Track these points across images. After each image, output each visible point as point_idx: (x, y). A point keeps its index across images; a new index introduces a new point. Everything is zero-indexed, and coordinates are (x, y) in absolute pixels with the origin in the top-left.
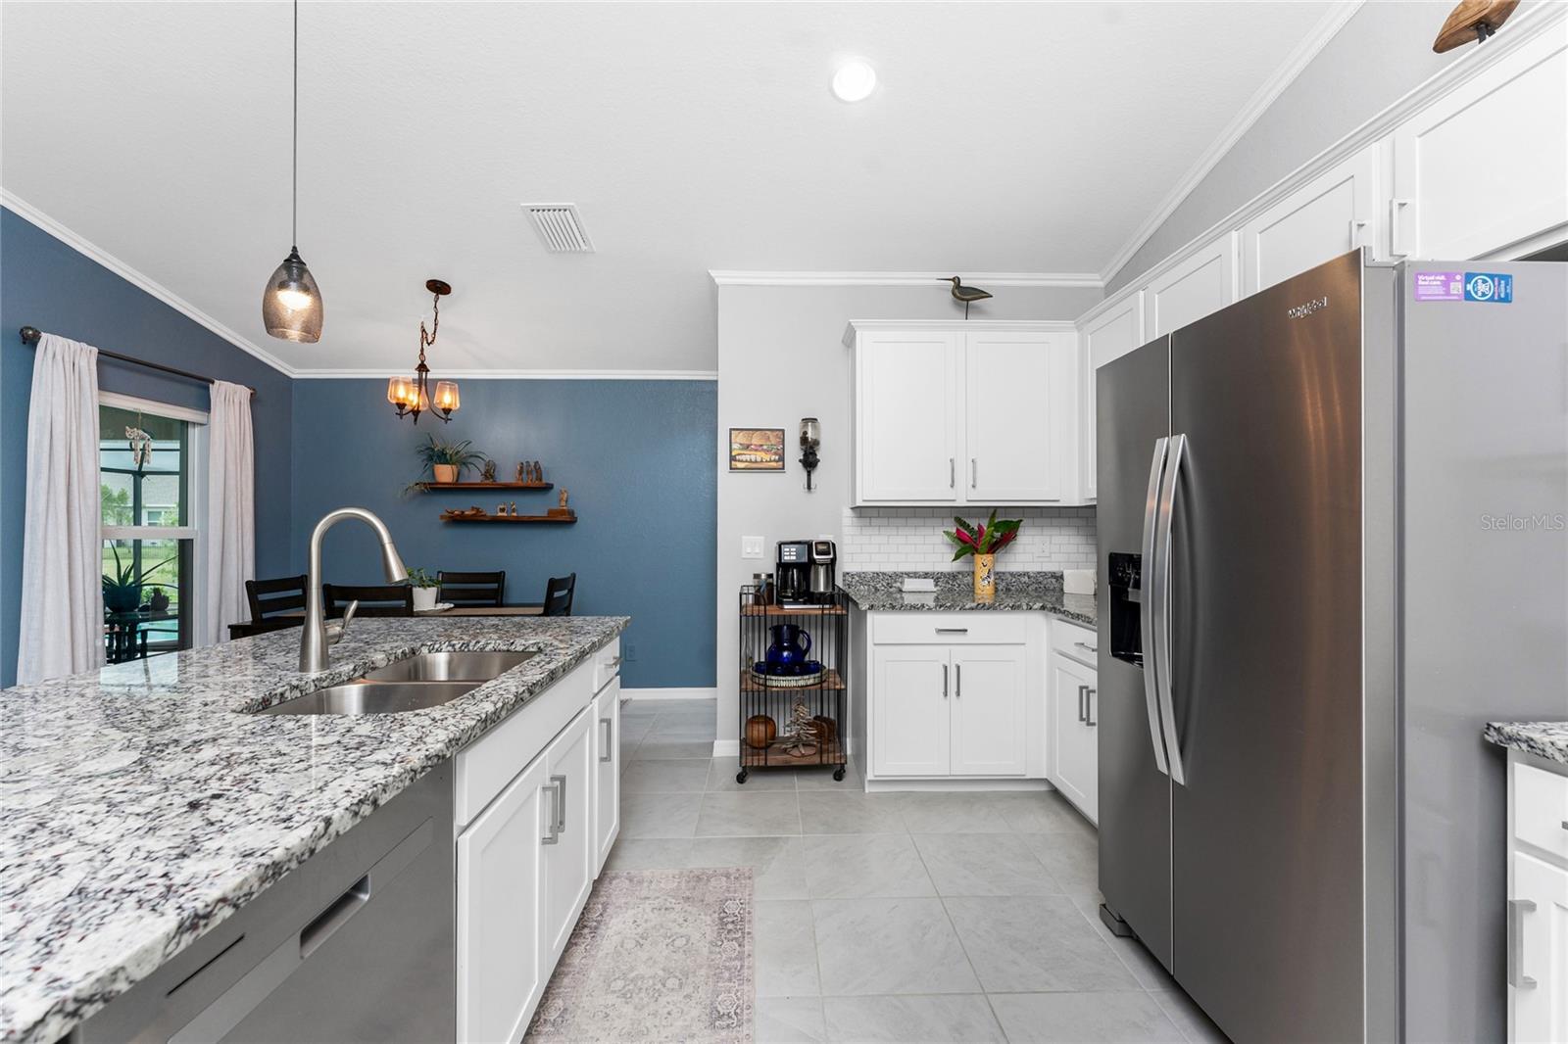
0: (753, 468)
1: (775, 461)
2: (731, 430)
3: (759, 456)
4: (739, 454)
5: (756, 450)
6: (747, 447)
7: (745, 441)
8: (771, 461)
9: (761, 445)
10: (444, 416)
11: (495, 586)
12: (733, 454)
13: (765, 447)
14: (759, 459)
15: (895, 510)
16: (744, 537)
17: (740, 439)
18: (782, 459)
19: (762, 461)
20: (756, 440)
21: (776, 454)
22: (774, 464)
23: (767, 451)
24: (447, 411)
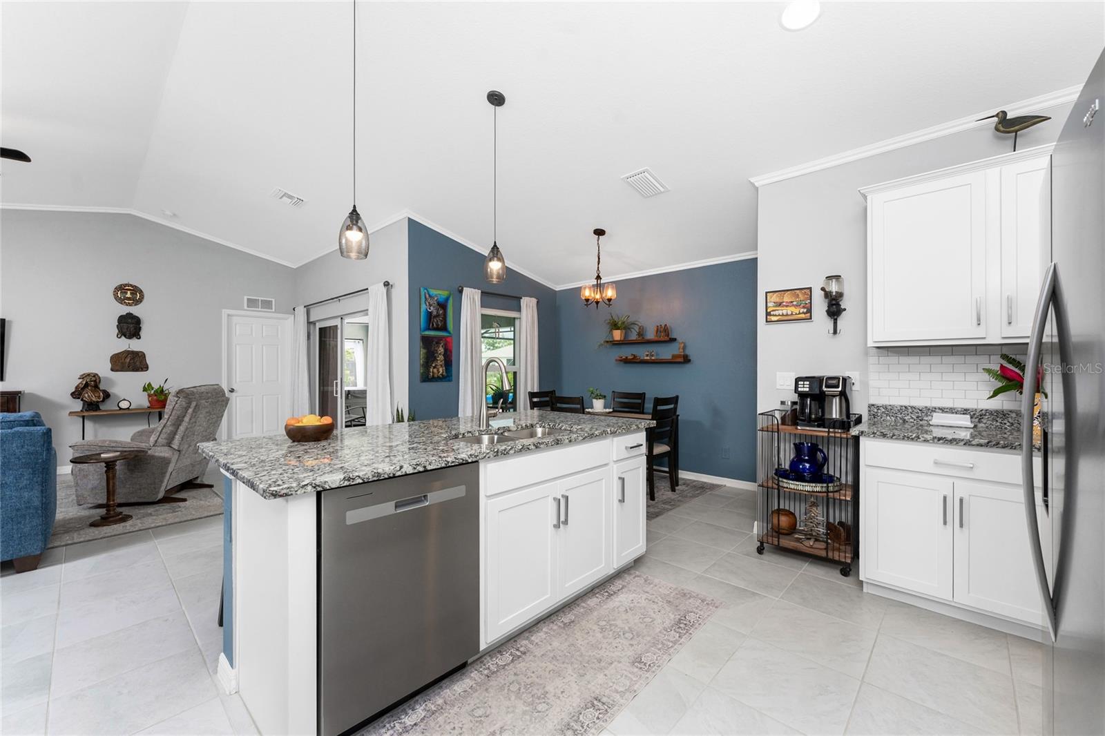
0: (785, 320)
1: (803, 313)
2: (767, 293)
3: (789, 310)
4: (773, 311)
5: (787, 306)
6: (780, 304)
7: (778, 300)
8: (800, 313)
9: (792, 302)
10: (608, 303)
11: (639, 401)
12: (768, 311)
13: (795, 303)
14: (789, 313)
15: (907, 349)
16: (778, 373)
17: (774, 298)
18: (809, 311)
19: (792, 314)
20: (787, 298)
21: (804, 307)
22: (803, 316)
23: (796, 306)
24: (610, 300)
